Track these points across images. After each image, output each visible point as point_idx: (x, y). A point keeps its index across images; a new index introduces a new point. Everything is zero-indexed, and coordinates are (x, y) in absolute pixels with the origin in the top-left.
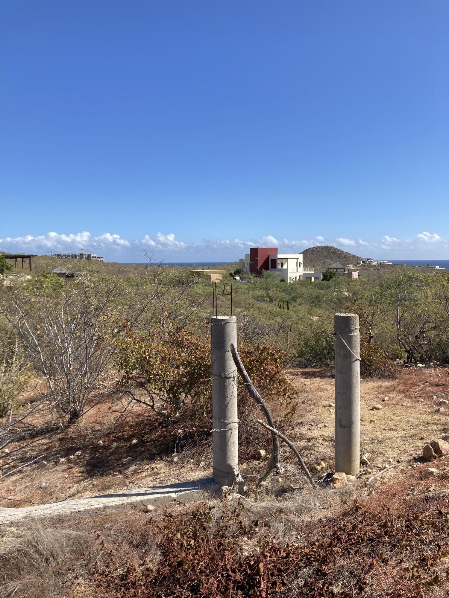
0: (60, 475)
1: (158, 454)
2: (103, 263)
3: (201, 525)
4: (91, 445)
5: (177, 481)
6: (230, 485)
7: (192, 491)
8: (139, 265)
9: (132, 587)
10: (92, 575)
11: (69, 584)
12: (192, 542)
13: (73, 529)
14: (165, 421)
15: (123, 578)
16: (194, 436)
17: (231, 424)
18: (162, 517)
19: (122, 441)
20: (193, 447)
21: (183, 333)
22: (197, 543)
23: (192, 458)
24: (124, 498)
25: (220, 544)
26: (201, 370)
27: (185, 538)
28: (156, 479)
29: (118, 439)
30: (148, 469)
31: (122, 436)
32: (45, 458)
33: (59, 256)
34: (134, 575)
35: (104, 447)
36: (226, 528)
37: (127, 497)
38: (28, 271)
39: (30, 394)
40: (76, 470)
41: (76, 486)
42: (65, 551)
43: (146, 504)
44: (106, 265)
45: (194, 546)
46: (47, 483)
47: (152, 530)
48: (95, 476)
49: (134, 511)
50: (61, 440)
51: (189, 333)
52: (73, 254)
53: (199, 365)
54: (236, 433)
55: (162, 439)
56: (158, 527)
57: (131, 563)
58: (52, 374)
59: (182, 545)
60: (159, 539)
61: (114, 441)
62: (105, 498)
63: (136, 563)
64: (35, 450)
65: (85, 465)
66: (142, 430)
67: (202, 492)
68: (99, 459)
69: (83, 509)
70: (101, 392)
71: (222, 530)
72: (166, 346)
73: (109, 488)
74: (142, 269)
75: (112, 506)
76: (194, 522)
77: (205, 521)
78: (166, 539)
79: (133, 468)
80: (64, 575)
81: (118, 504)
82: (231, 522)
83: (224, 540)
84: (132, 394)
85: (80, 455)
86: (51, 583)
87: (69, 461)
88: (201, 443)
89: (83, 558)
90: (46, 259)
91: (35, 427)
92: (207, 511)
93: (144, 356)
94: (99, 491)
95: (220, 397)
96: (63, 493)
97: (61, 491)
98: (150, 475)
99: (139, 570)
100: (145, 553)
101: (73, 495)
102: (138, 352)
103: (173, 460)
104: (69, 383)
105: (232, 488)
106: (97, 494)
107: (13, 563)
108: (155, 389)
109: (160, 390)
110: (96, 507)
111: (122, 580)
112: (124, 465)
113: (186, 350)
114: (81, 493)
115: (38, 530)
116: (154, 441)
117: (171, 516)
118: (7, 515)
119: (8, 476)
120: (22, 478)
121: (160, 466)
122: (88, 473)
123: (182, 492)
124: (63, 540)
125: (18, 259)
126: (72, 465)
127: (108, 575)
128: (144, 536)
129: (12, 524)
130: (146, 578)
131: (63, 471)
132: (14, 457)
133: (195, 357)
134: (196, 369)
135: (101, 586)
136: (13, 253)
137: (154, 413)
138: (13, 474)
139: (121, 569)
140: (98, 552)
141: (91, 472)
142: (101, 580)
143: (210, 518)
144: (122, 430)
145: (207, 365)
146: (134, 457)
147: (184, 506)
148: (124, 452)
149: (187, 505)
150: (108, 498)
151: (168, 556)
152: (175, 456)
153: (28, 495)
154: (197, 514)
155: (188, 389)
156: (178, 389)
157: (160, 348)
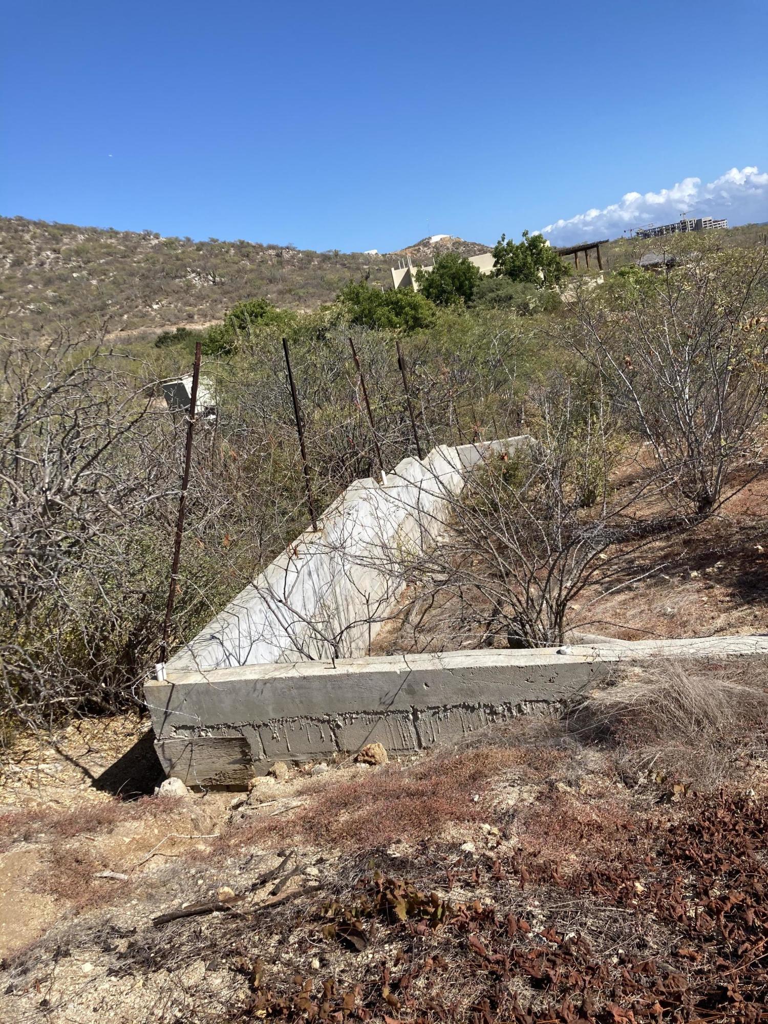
0: (695, 597)
2: (727, 231)
4: (743, 551)
11: (741, 764)
13: (734, 681)
32: (665, 570)
33: (645, 234)
35: (765, 556)
38: (597, 271)
39: (626, 470)
40: (719, 591)
41: (723, 616)
42: (726, 713)
46: (673, 608)
48: (756, 602)
50: (687, 542)
52: (668, 226)
58: (659, 436)
64: (646, 557)
65: (736, 584)
68: (758, 576)
69: (749, 653)
70: (748, 463)
80: (729, 748)
85: (724, 568)
86: (711, 757)
87: (706, 576)
89: (759, 729)
90: (623, 244)
91: (641, 521)
96: (704, 626)
97: (699, 621)
101: (722, 630)
104: (691, 449)
106: (760, 631)
107: (645, 720)
114: (735, 627)
115: (678, 676)
118: (624, 649)
119: (612, 594)
120: (633, 599)
122: (743, 597)
124: (722, 696)
125: (579, 254)
126: (711, 583)
129: (634, 662)
131: (698, 591)
132: (617, 567)
136: (570, 245)
138: (619, 592)
141: (748, 596)
153: (647, 623)
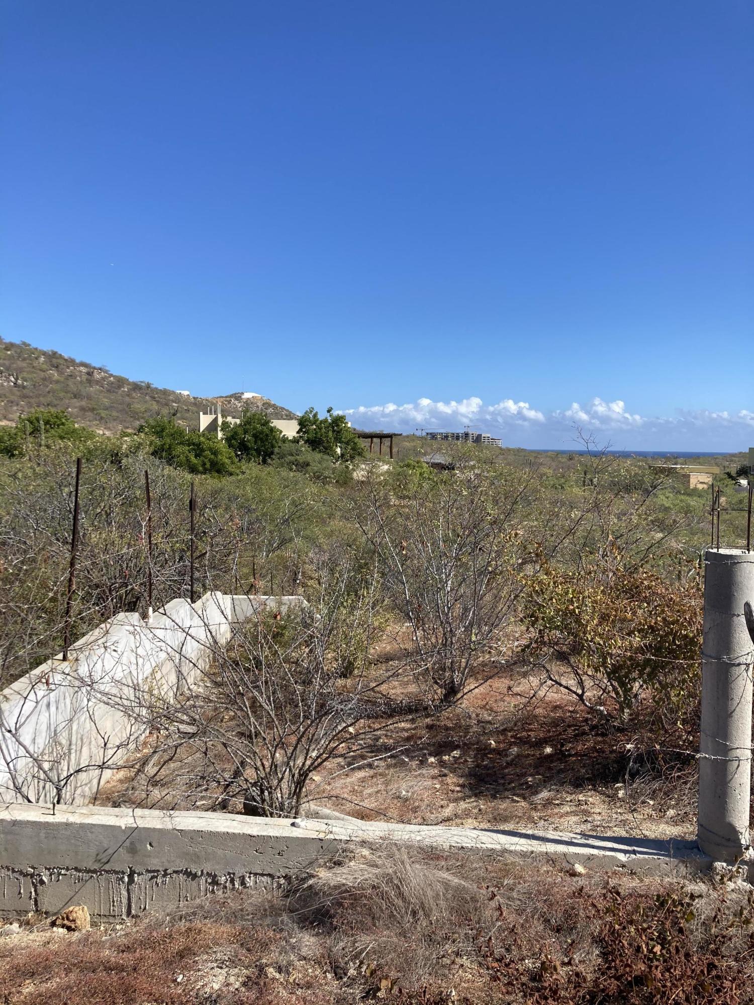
0: (429, 783)
1: (588, 779)
2: (501, 449)
3: (675, 923)
4: (477, 743)
5: (624, 834)
6: (731, 862)
7: (656, 857)
8: (559, 453)
9: (551, 996)
10: (483, 957)
11: (446, 961)
12: (658, 949)
13: (453, 873)
14: (602, 725)
15: (536, 977)
16: (657, 759)
17: (738, 750)
18: (600, 890)
19: (527, 746)
20: (654, 779)
21: (641, 575)
22: (667, 953)
23: (651, 799)
24: (535, 842)
25: (711, 966)
26: (675, 644)
27: (644, 938)
28: (585, 821)
29: (522, 742)
30: (571, 801)
31: (527, 738)
32: (406, 752)
33: (433, 436)
34: (554, 977)
35: (496, 751)
36: (722, 940)
37: (540, 843)
38: (387, 457)
39: (385, 648)
40: (451, 779)
41: (451, 805)
42: (441, 906)
43: (572, 861)
44: (504, 452)
45: (660, 956)
46: (408, 792)
47: (584, 909)
48: (483, 796)
49: (551, 869)
50: (430, 727)
51: (652, 575)
52: (453, 434)
53: (671, 635)
54: (746, 767)
55: (595, 754)
56: (594, 905)
57: (549, 957)
58: (419, 622)
59: (638, 949)
60: (596, 927)
61: (515, 743)
62: (504, 836)
63: (557, 958)
64: (391, 736)
65: (467, 775)
66: (560, 734)
67: (676, 863)
68: (488, 770)
69: (469, 845)
70: (492, 659)
71: (715, 941)
72: (609, 594)
73: (506, 819)
74: (564, 460)
75: (515, 851)
76: (661, 914)
77: (682, 918)
78: (609, 931)
79: (545, 794)
80: (439, 943)
81: (525, 850)
82: (732, 931)
83: (719, 960)
84: (548, 671)
85: (459, 758)
86: (420, 952)
87: (442, 764)
88: (670, 774)
89: (469, 925)
90: (413, 440)
91: (392, 700)
92: (687, 900)
93: (571, 607)
94: (489, 821)
95: (718, 698)
96: (433, 813)
97: (429, 808)
98: (575, 813)
99: (562, 971)
100: (571, 945)
101: (448, 819)
102: (560, 600)
103: (616, 794)
104: (446, 638)
105: (734, 869)
106: (482, 826)
107: (365, 905)
108: (589, 666)
109: (597, 670)
110: (490, 846)
111: (533, 979)
112: (529, 787)
113: (646, 605)
114: (461, 818)
115: (403, 863)
116: (581, 756)
117: (618, 893)
118: (356, 828)
119: (353, 769)
120: (372, 777)
121: (594, 801)
122: (471, 789)
123: (638, 855)
124: (439, 887)
125: (375, 440)
126: (446, 771)
127: (509, 964)
128: (570, 915)
129: (363, 843)
130: (575, 988)
131: (433, 778)
132: (361, 742)
133: (664, 619)
134: (666, 642)
135: (499, 979)
136: (368, 430)
137: (582, 707)
138: (360, 768)
139: (531, 961)
140: (492, 922)
141: (476, 789)
142: (498, 971)
143: (692, 913)
144: (527, 727)
145: (686, 636)
146: (547, 777)
147: (642, 881)
148: (530, 765)
149: (647, 881)
150: (509, 837)
151: (613, 961)
152: (620, 788)
153: (381, 804)
154: (666, 901)
155: (648, 675)
156: (630, 672)
157: (599, 597)
